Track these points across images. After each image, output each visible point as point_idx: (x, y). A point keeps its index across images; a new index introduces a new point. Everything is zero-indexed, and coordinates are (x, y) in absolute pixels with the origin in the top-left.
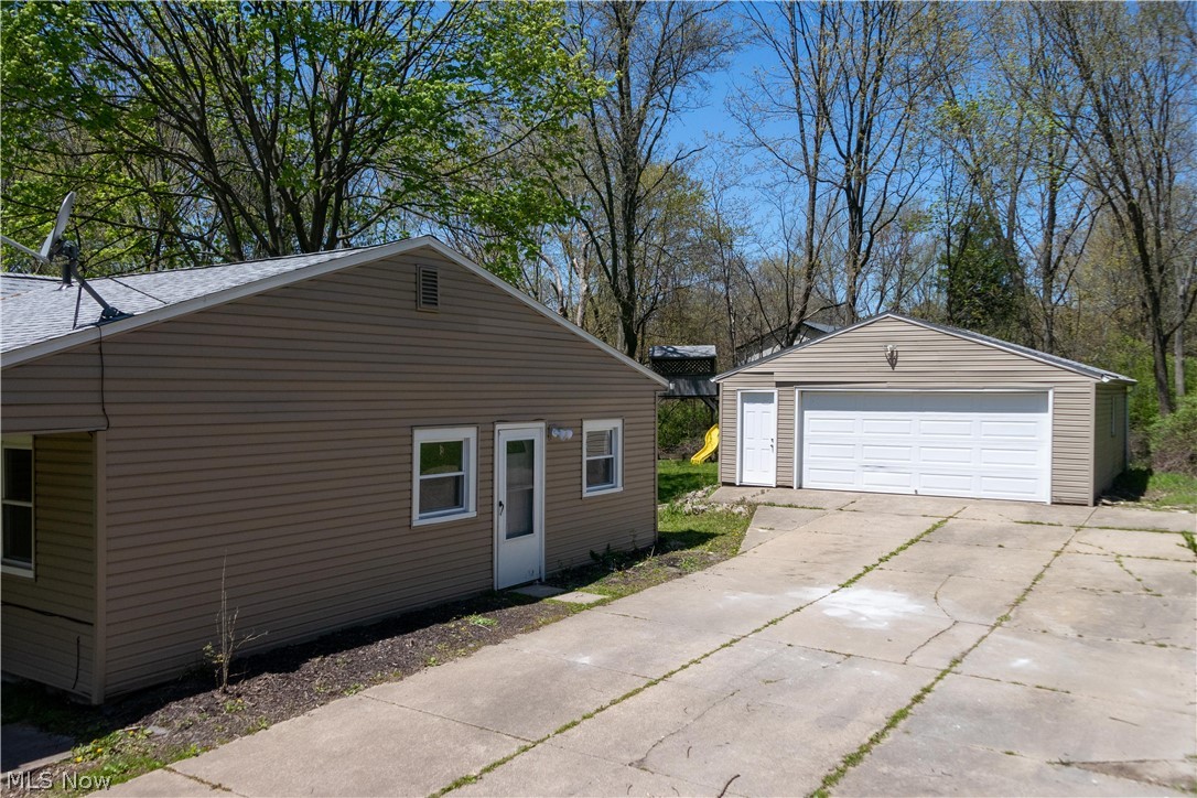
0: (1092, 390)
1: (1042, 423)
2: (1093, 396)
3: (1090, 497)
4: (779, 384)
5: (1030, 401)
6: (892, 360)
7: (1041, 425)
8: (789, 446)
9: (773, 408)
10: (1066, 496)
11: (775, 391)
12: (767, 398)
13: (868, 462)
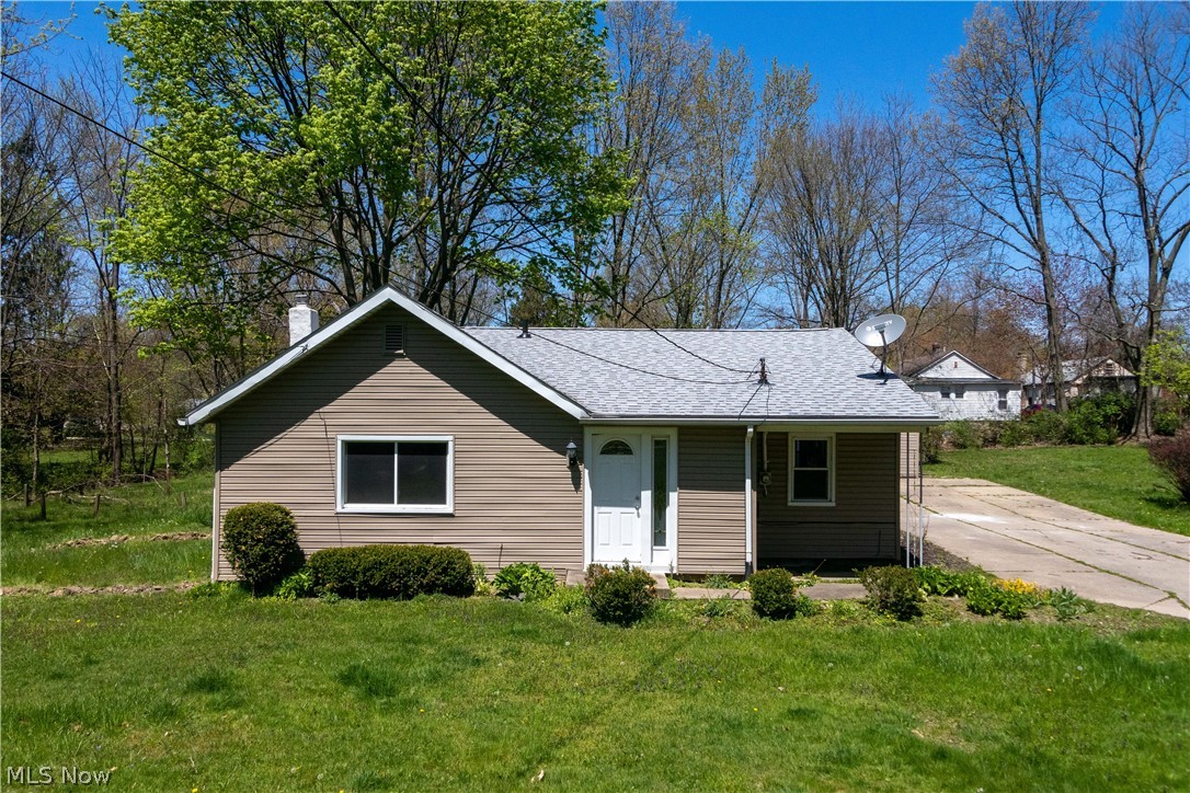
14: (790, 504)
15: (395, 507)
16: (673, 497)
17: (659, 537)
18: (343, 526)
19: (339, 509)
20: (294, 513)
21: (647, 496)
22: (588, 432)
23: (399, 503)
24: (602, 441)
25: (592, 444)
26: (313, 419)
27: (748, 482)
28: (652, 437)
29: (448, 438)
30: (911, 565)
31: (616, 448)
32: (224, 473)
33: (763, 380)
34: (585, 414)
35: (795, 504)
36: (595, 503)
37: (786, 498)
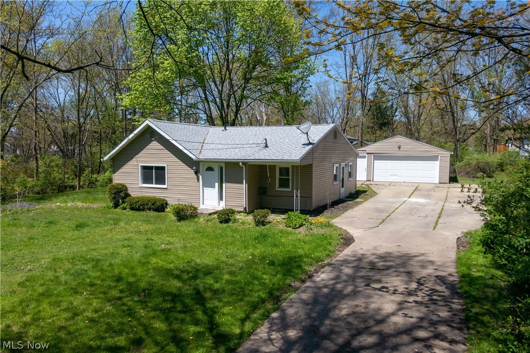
0: (449, 155)
1: (437, 163)
2: (449, 157)
3: (448, 181)
4: (368, 153)
5: (434, 158)
6: (399, 148)
7: (436, 164)
8: (370, 170)
9: (366, 160)
10: (442, 181)
11: (367, 155)
12: (364, 157)
13: (392, 174)
14: (276, 189)
15: (154, 186)
16: (224, 185)
17: (221, 198)
18: (142, 191)
19: (140, 186)
20: (127, 186)
21: (217, 184)
22: (201, 164)
23: (155, 184)
24: (206, 167)
25: (202, 168)
26: (134, 159)
27: (244, 181)
28: (219, 166)
29: (165, 165)
30: (296, 211)
31: (210, 169)
32: (115, 174)
33: (266, 146)
34: (196, 158)
35: (278, 189)
36: (203, 186)
37: (275, 187)
